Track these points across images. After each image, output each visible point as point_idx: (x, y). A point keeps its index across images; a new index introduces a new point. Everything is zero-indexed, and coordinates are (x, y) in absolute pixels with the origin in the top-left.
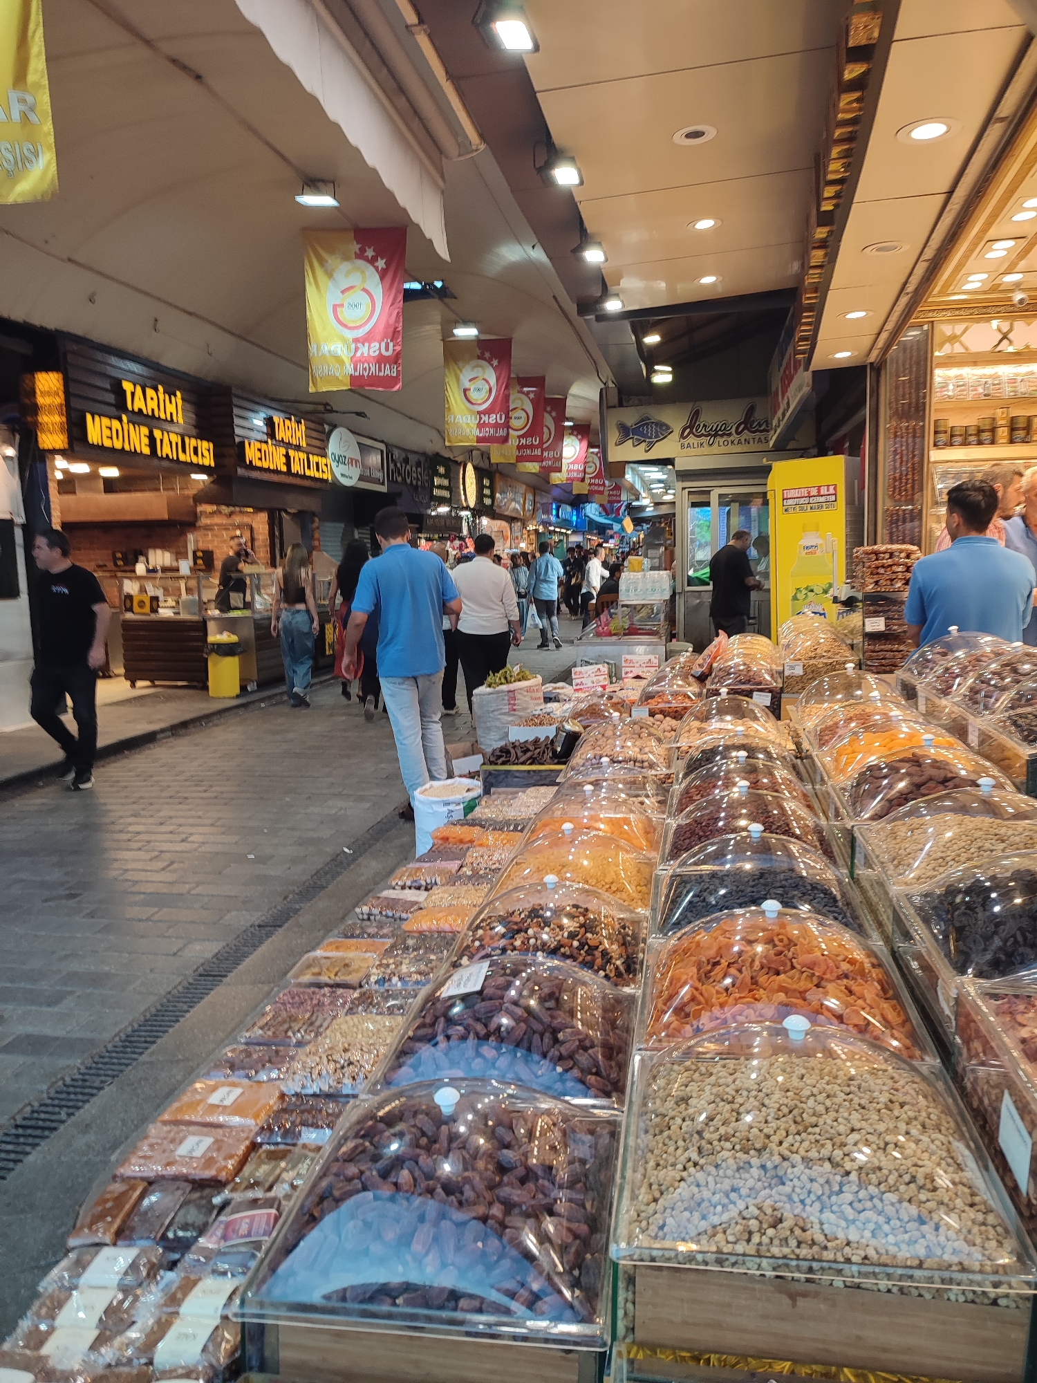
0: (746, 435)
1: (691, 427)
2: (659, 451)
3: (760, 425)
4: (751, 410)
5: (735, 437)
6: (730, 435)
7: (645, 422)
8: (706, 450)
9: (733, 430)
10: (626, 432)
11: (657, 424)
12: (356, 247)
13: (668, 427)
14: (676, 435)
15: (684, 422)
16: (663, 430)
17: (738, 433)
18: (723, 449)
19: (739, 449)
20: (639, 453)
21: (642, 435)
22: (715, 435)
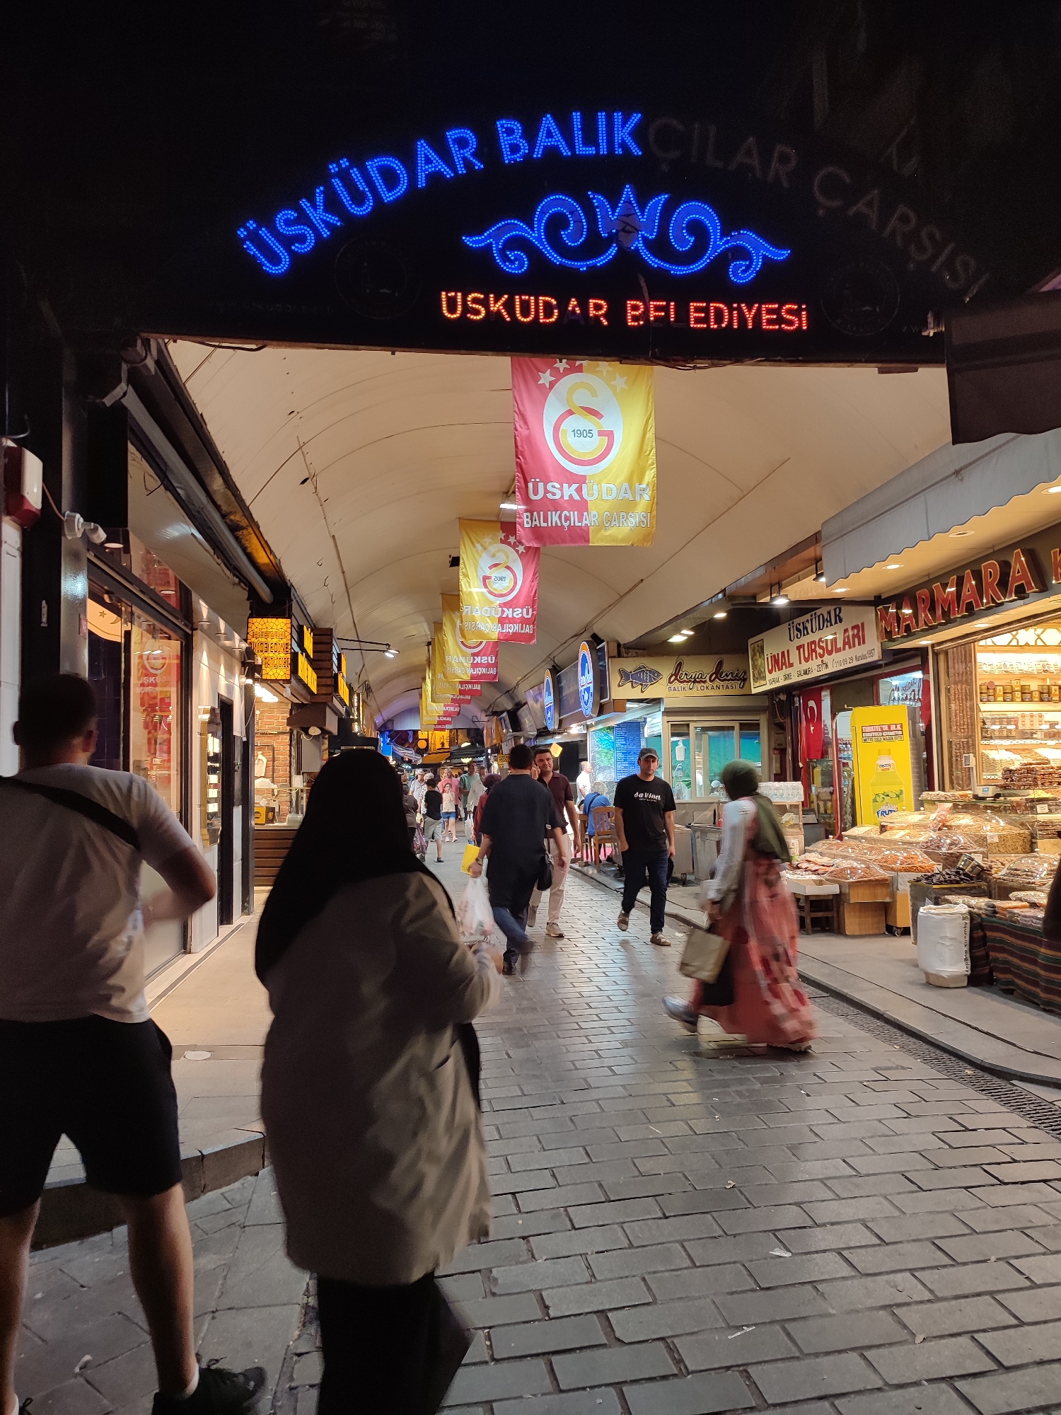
0: (717, 682)
1: (676, 674)
2: (651, 692)
3: (727, 675)
4: (720, 664)
5: (709, 684)
6: (705, 682)
7: (641, 669)
8: (689, 693)
9: (708, 679)
10: (625, 676)
11: (650, 672)
12: (502, 535)
13: (659, 674)
14: (664, 680)
15: (672, 671)
16: (655, 676)
17: (711, 681)
18: (701, 693)
19: (712, 693)
20: (636, 693)
21: (639, 679)
22: (695, 682)
